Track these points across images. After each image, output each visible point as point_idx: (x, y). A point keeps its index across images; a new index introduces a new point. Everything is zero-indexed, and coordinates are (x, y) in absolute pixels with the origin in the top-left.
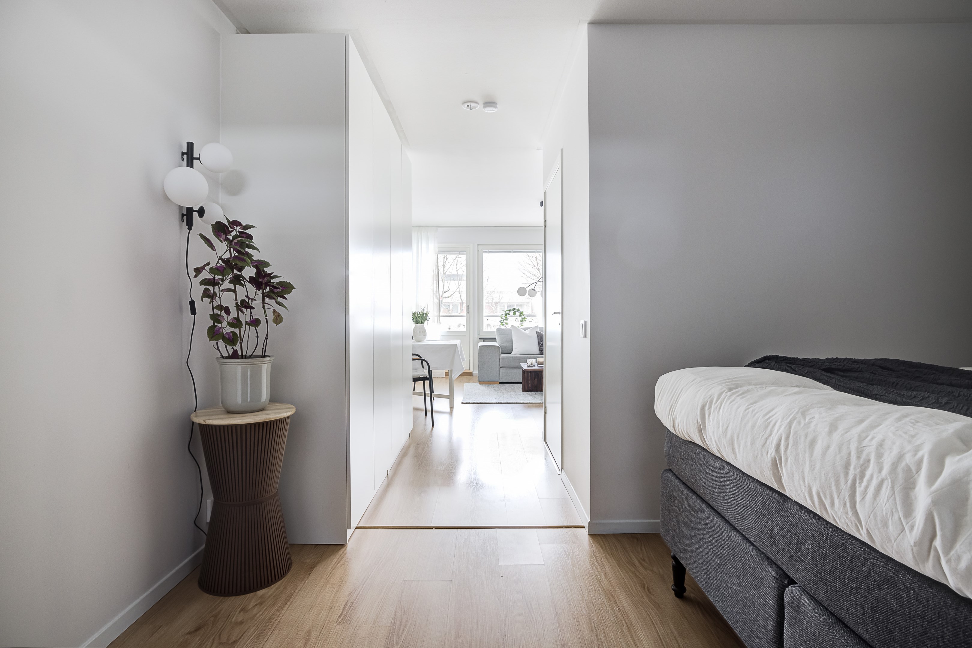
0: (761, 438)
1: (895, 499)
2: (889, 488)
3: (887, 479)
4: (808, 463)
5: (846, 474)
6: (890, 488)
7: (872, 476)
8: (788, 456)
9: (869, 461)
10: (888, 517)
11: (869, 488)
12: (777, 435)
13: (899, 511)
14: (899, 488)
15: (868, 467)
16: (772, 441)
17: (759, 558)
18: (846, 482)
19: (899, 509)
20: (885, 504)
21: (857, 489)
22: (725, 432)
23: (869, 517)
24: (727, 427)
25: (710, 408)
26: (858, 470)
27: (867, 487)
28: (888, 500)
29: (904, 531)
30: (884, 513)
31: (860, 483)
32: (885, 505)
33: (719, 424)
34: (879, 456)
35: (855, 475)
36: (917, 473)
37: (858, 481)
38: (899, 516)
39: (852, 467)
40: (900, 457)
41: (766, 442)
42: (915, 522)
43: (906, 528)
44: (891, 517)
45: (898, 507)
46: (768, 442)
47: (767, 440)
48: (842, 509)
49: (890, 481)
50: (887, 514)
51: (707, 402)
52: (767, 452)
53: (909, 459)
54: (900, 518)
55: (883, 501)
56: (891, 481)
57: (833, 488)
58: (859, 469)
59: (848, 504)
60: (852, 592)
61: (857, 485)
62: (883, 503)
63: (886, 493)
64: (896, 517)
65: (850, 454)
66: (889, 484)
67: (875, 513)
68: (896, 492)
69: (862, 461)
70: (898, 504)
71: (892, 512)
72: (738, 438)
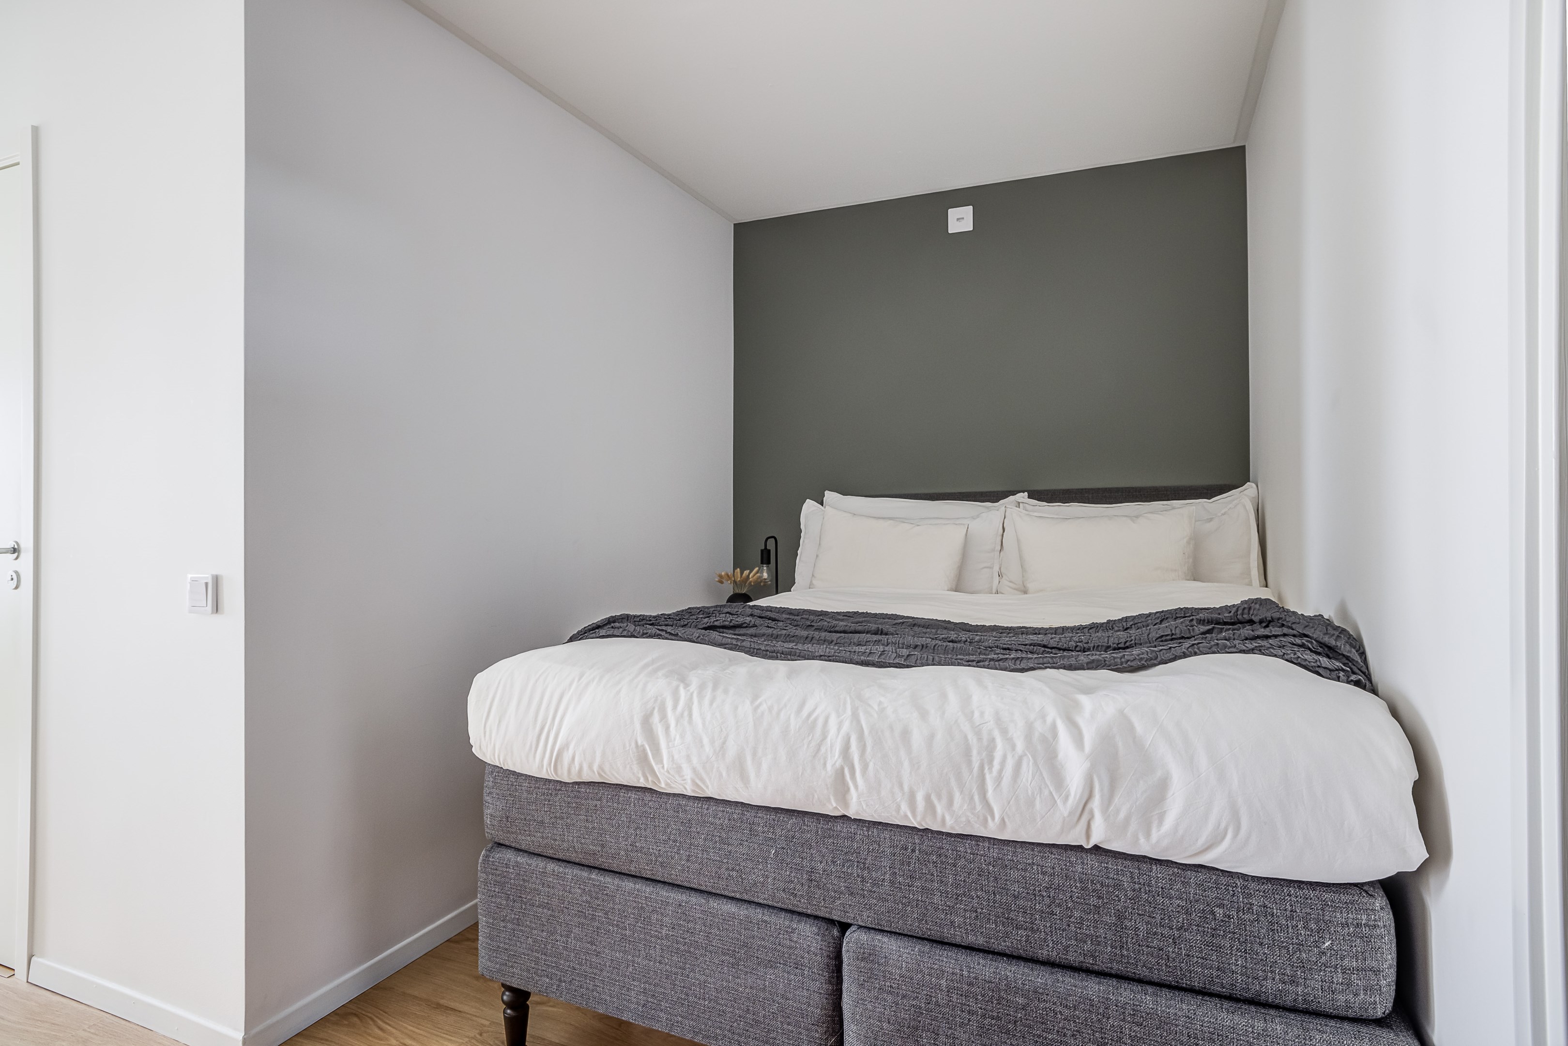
0: (808, 747)
1: (1041, 774)
2: (1031, 764)
3: (1026, 755)
4: (906, 764)
5: (969, 763)
6: (1033, 763)
7: (1004, 758)
8: (868, 761)
9: (993, 740)
10: (1035, 795)
11: (1004, 771)
12: (840, 736)
13: (1049, 785)
14: (1043, 761)
15: (995, 747)
16: (832, 746)
17: (782, 921)
18: (971, 771)
19: (1049, 783)
20: (1029, 782)
21: (988, 776)
22: (721, 750)
23: (1009, 803)
24: (724, 743)
25: (663, 717)
26: (984, 754)
27: (1001, 771)
28: (1033, 777)
29: (1056, 805)
30: (1030, 793)
31: (990, 769)
32: (1030, 784)
33: (701, 741)
34: (1004, 732)
35: (982, 760)
36: (1054, 740)
37: (986, 768)
38: (1050, 790)
39: (975, 752)
40: (1029, 728)
41: (819, 750)
42: (1069, 791)
43: (1058, 801)
44: (1039, 795)
45: (1047, 782)
46: (823, 750)
47: (820, 747)
48: (966, 805)
49: (1030, 757)
50: (1033, 793)
51: (654, 708)
52: (825, 764)
53: (1039, 727)
54: (1051, 793)
55: (1027, 780)
56: (1032, 756)
57: (953, 782)
58: (985, 752)
59: (976, 798)
60: (958, 899)
61: (986, 771)
62: (1028, 782)
63: (1029, 771)
64: (1046, 792)
65: (966, 737)
66: (1030, 760)
67: (1017, 797)
68: (1040, 766)
69: (985, 742)
70: (1046, 779)
71: (1040, 789)
72: (754, 754)
